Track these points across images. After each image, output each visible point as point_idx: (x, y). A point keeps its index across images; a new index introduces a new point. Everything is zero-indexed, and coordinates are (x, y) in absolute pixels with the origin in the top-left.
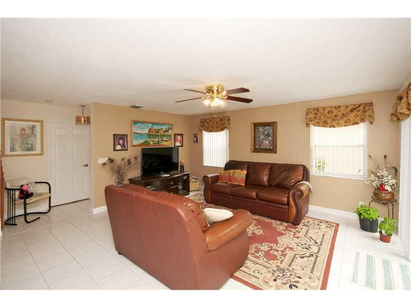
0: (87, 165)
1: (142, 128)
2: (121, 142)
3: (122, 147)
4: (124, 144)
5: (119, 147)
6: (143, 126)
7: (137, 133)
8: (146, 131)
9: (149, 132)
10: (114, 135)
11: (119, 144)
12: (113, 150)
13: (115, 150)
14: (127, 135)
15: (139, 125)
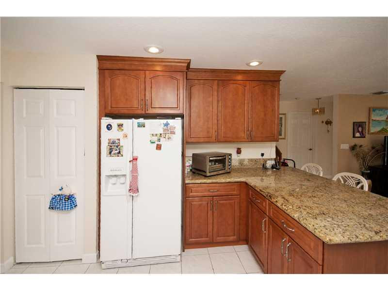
0: (311, 150)
1: (381, 115)
2: (360, 129)
3: (360, 134)
4: (362, 131)
5: (358, 135)
6: (381, 112)
7: (375, 120)
8: (384, 118)
9: (387, 119)
10: (354, 123)
11: (359, 132)
12: (352, 136)
13: (354, 137)
14: (365, 122)
15: (377, 111)
